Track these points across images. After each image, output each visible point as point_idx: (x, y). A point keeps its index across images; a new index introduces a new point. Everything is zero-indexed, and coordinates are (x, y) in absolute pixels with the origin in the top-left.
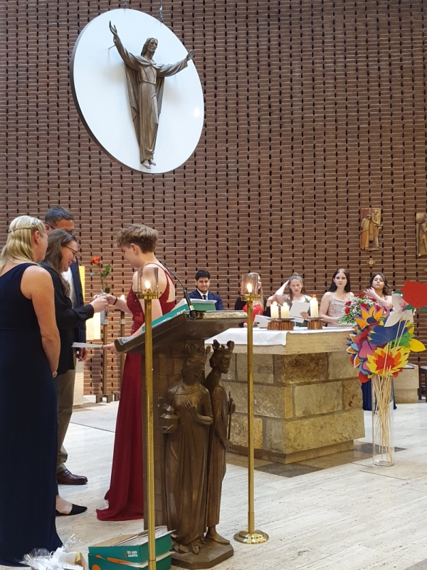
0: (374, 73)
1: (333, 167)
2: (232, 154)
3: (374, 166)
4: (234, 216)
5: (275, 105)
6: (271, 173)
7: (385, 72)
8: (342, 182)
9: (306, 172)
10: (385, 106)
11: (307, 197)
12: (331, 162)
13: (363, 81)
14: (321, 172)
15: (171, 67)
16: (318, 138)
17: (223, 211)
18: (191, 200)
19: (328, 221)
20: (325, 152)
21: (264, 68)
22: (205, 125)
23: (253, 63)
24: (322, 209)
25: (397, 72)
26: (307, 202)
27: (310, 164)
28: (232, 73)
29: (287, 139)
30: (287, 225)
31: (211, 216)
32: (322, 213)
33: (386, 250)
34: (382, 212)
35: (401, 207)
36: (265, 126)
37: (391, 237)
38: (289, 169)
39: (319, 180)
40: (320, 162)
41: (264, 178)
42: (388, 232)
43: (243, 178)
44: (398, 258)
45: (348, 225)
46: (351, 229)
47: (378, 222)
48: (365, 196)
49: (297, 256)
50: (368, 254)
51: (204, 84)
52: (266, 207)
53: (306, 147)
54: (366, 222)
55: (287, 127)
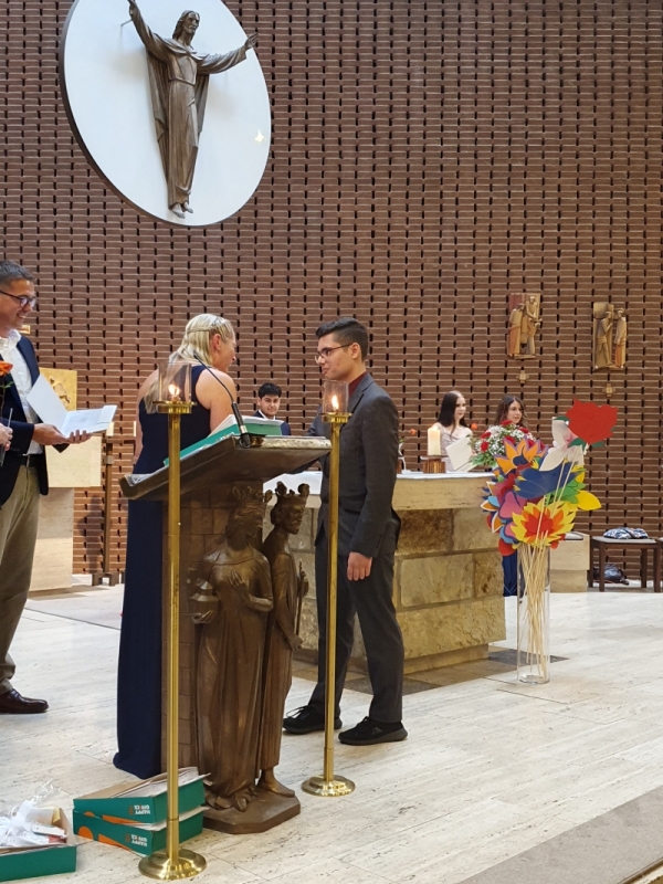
0: (536, 84)
1: (468, 228)
2: (313, 201)
3: (532, 227)
4: (315, 299)
5: (383, 127)
6: (373, 234)
7: (552, 83)
8: (482, 252)
9: (428, 234)
10: (552, 136)
11: (427, 274)
12: (466, 219)
13: (519, 94)
14: (452, 234)
15: (220, 59)
16: (448, 182)
17: (298, 292)
18: (247, 271)
19: (460, 312)
20: (457, 203)
21: (366, 67)
22: (272, 154)
23: (350, 61)
24: (450, 293)
25: (571, 83)
26: (428, 280)
27: (435, 221)
28: (316, 75)
29: (400, 182)
30: (397, 315)
31: (279, 299)
32: (449, 300)
33: (547, 358)
34: (542, 300)
35: (570, 293)
36: (365, 159)
37: (554, 338)
38: (402, 228)
39: (447, 248)
40: (450, 219)
41: (363, 241)
42: (551, 331)
43: (331, 240)
44: (564, 371)
45: (489, 318)
46: (495, 325)
47: (535, 315)
48: (518, 274)
49: (411, 364)
50: (518, 364)
51: (272, 89)
52: (366, 287)
53: (428, 195)
54: (516, 315)
55: (400, 163)
